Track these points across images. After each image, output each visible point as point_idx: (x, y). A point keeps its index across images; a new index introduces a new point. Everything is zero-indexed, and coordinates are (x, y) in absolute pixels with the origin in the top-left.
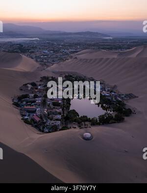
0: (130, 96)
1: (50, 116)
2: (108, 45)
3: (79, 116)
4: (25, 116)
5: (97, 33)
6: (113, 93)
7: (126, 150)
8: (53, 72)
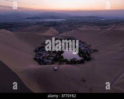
0: (96, 51)
1: (48, 58)
2: (100, 24)
3: (63, 59)
4: (37, 56)
5: (97, 17)
6: (86, 49)
7: (73, 78)
8: (62, 36)
